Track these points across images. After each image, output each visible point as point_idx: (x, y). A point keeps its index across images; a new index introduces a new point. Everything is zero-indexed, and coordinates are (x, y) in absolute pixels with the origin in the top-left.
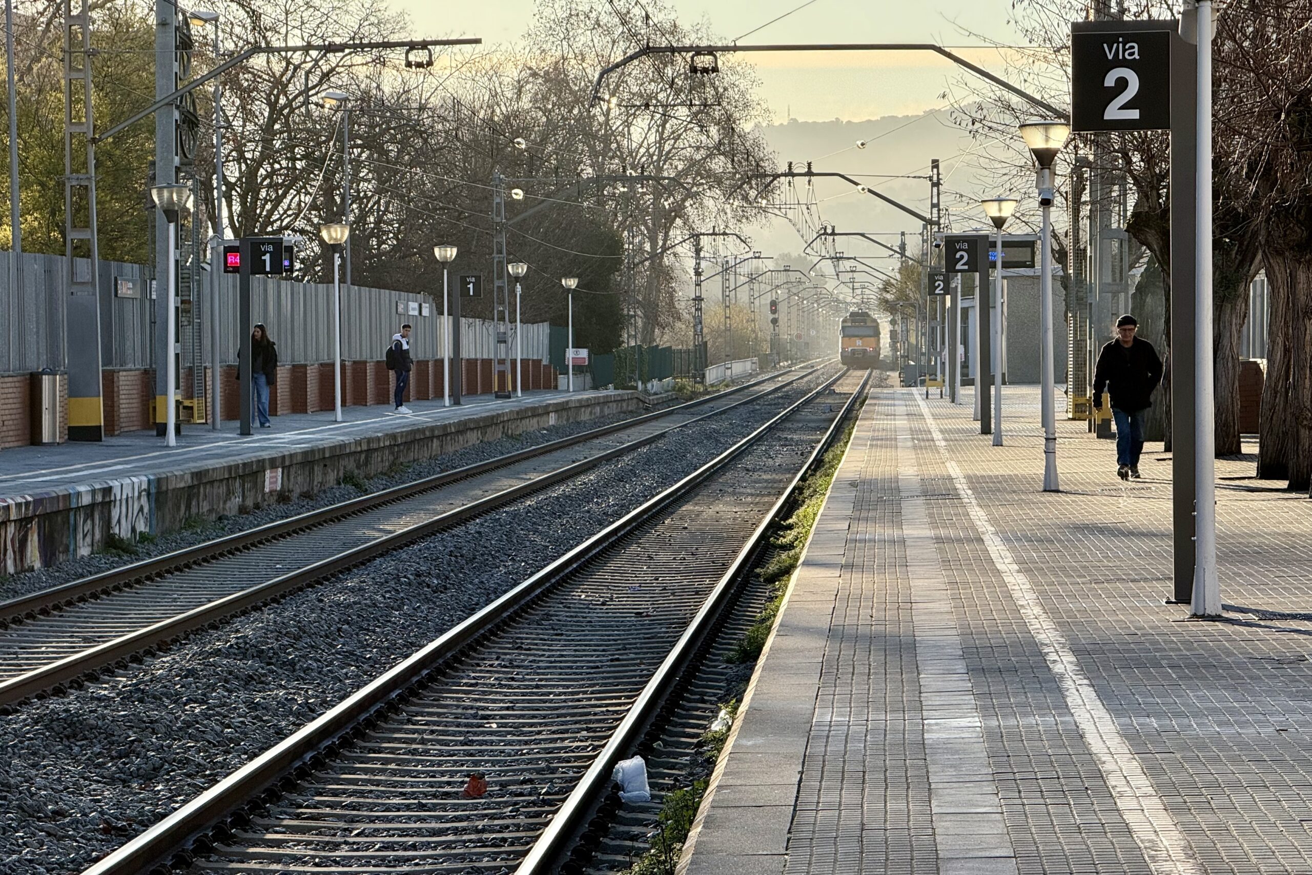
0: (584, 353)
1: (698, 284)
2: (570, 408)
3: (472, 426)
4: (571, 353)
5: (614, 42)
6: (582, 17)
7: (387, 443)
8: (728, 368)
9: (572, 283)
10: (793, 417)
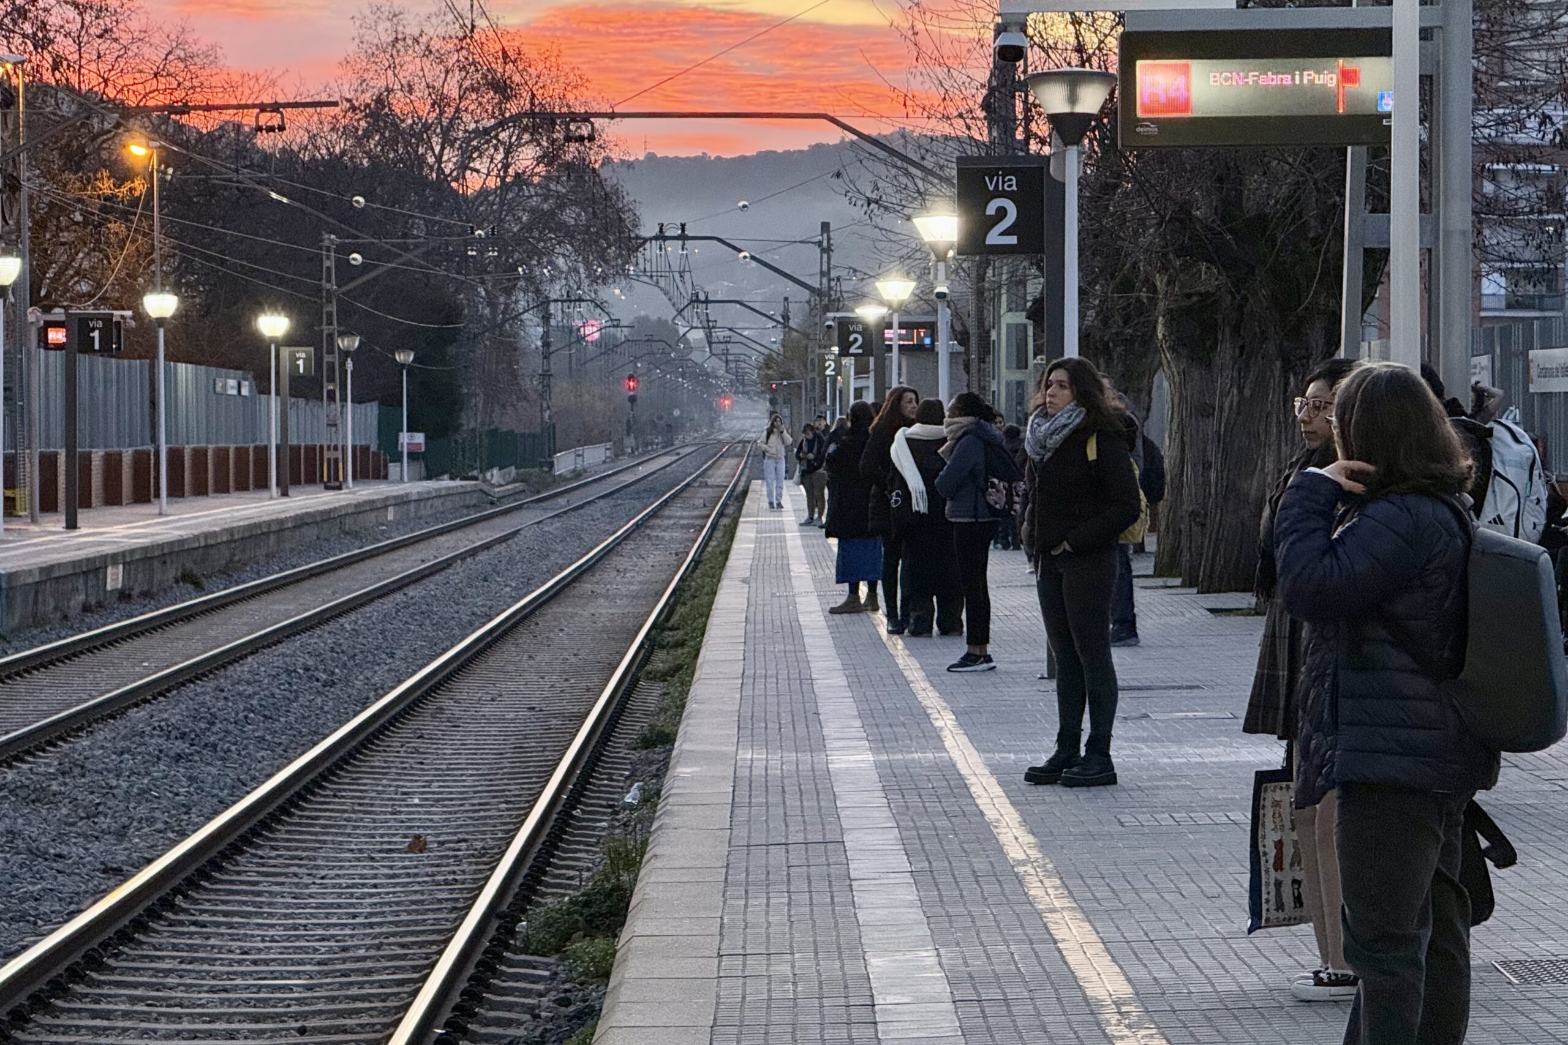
0: (420, 438)
1: (546, 357)
2: (410, 502)
3: (309, 521)
4: (405, 438)
5: (447, 72)
6: (410, 42)
7: (225, 539)
8: (579, 455)
9: (405, 357)
10: (661, 513)
